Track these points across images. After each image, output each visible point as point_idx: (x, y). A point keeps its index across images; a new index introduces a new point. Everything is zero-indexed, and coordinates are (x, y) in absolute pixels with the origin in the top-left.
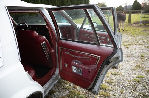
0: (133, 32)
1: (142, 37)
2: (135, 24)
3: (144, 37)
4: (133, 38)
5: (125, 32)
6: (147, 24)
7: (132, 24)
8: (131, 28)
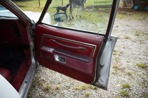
0: (90, 18)
1: (101, 24)
2: (88, 9)
3: (103, 24)
4: (93, 25)
5: (83, 18)
6: (99, 9)
7: (85, 9)
8: (87, 13)
